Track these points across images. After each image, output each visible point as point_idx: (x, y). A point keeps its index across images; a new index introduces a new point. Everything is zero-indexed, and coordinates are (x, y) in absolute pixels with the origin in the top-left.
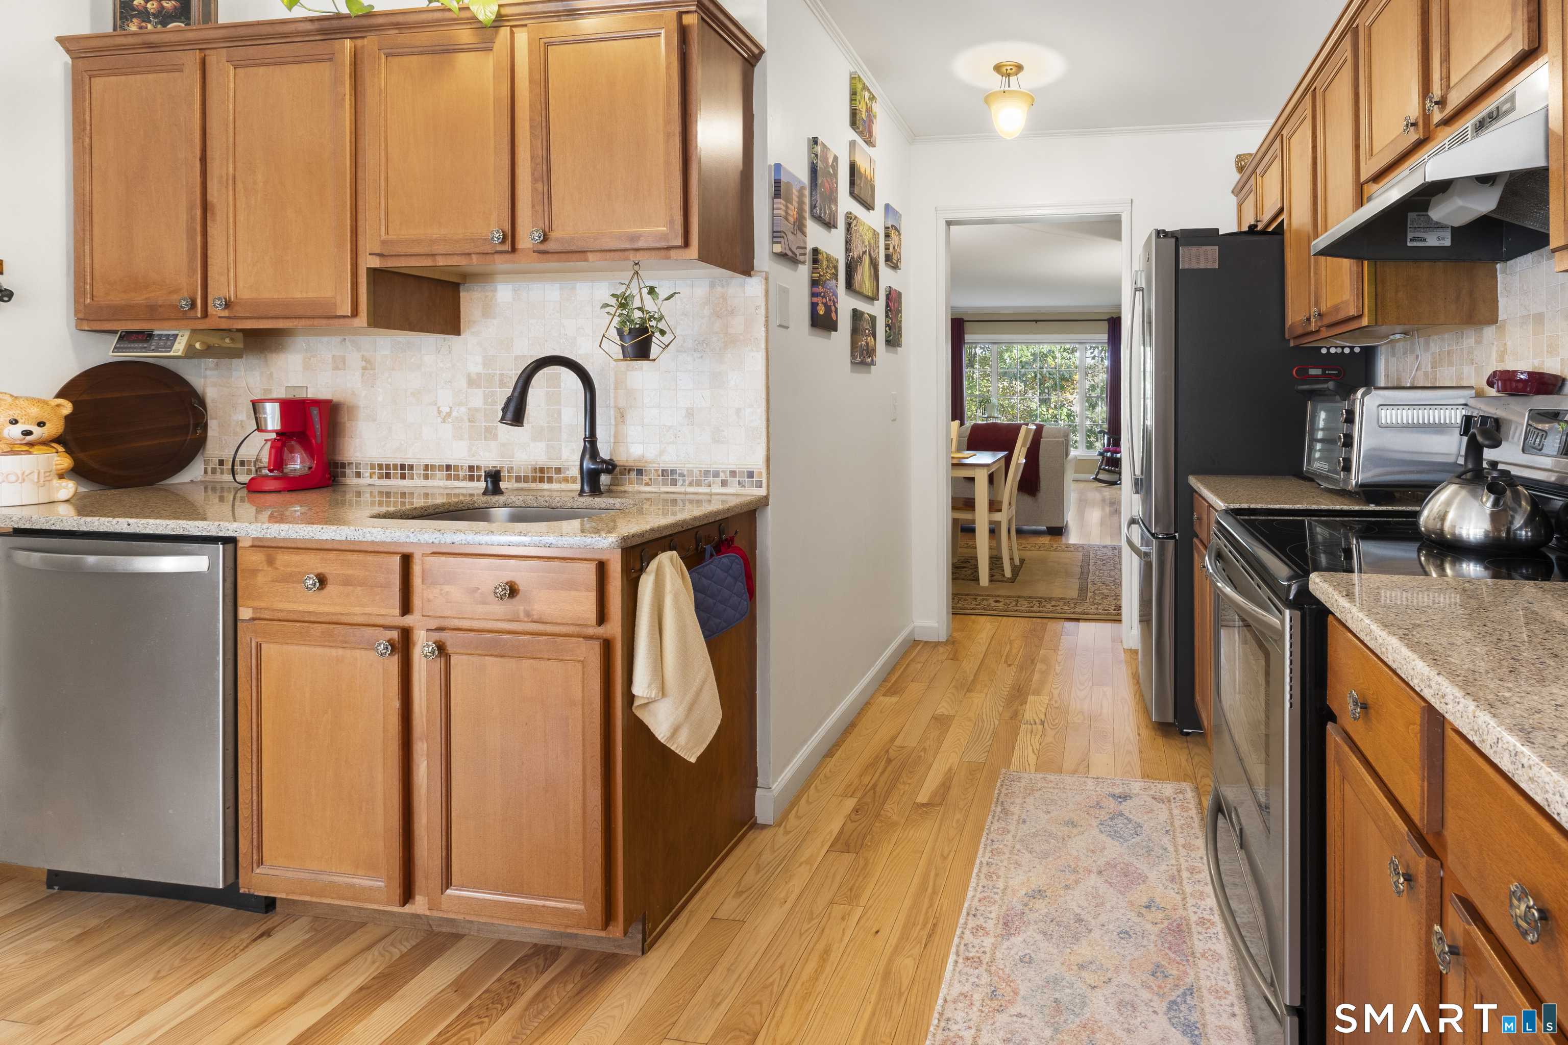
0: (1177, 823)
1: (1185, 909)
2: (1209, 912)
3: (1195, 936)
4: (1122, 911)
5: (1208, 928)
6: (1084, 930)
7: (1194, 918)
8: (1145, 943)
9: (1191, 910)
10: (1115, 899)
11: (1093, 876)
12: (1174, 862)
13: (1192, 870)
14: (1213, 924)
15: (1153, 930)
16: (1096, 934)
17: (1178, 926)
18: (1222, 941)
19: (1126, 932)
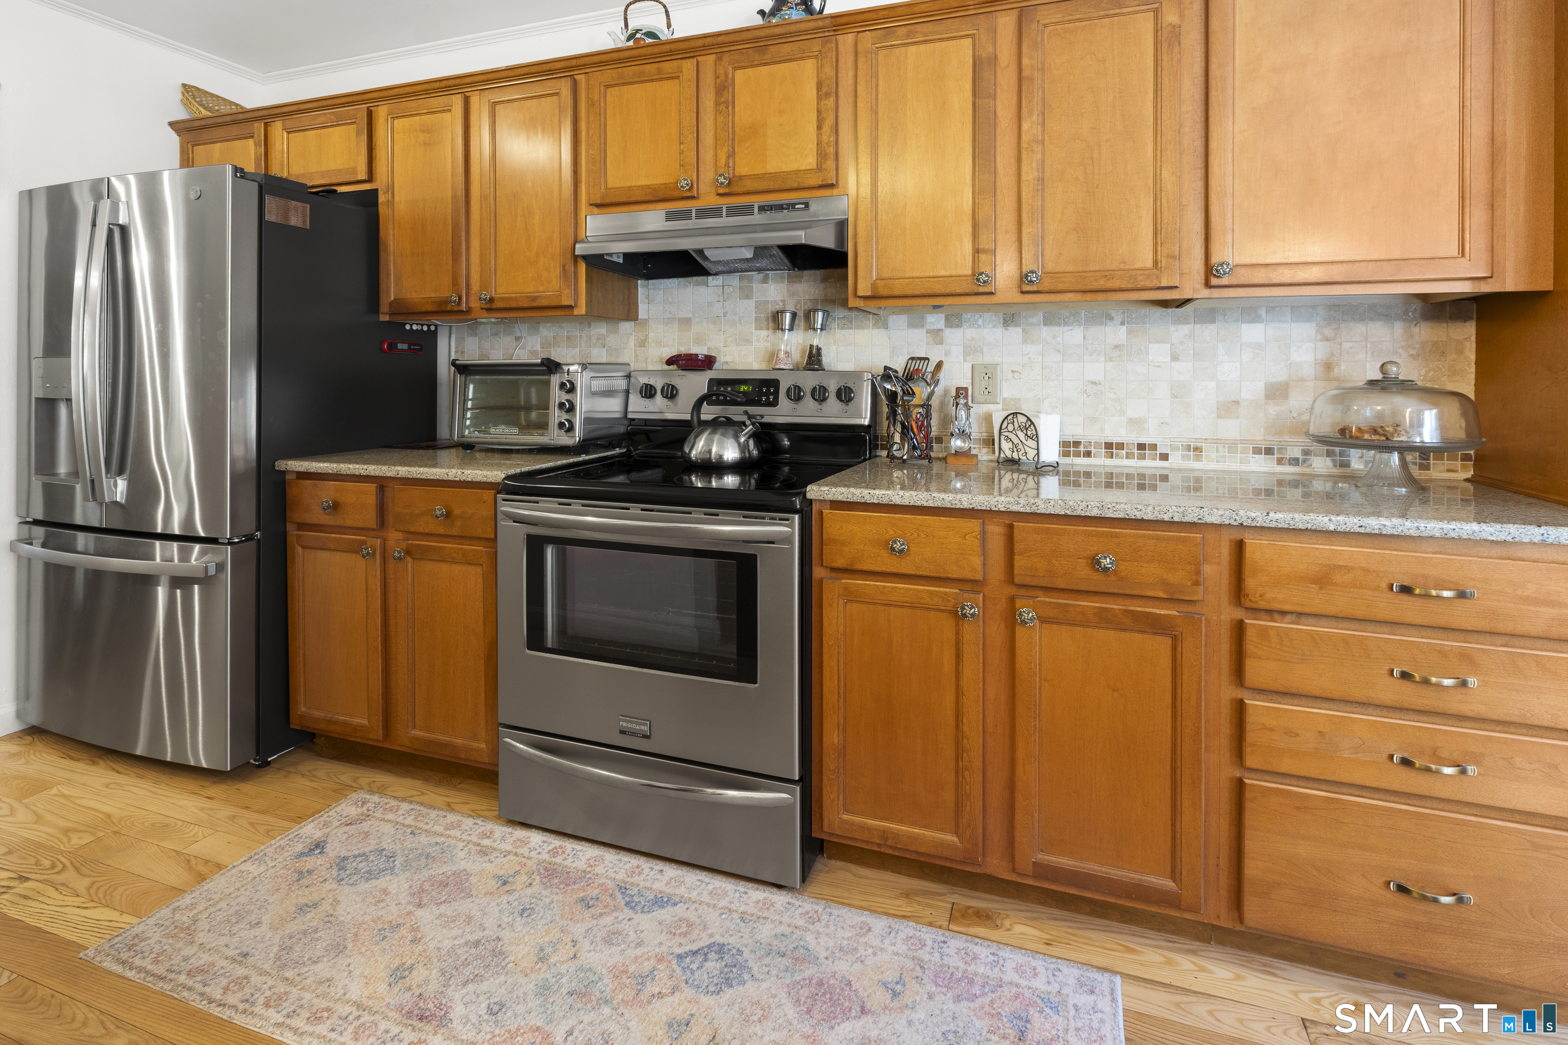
0: (409, 820)
1: (529, 858)
2: (546, 845)
3: (566, 863)
4: (493, 904)
5: (563, 852)
6: (493, 944)
7: (545, 856)
8: (548, 900)
9: (533, 854)
10: (472, 905)
11: (420, 913)
12: (461, 845)
13: (485, 836)
14: (561, 847)
15: (537, 888)
16: (506, 934)
17: (546, 869)
18: (584, 849)
19: (524, 910)
